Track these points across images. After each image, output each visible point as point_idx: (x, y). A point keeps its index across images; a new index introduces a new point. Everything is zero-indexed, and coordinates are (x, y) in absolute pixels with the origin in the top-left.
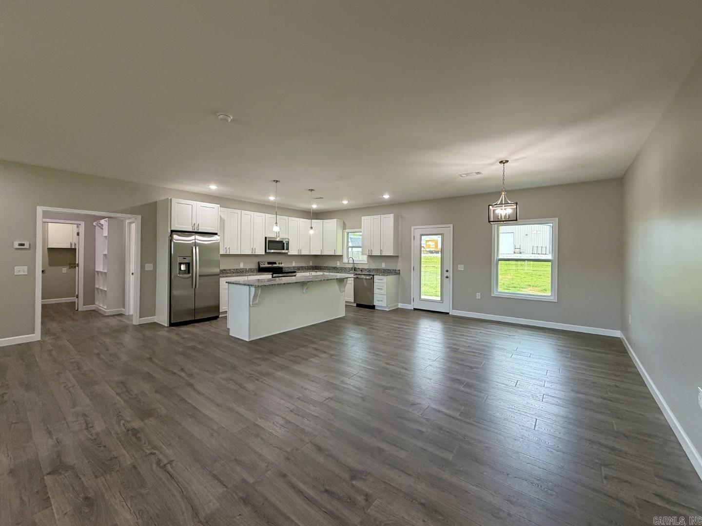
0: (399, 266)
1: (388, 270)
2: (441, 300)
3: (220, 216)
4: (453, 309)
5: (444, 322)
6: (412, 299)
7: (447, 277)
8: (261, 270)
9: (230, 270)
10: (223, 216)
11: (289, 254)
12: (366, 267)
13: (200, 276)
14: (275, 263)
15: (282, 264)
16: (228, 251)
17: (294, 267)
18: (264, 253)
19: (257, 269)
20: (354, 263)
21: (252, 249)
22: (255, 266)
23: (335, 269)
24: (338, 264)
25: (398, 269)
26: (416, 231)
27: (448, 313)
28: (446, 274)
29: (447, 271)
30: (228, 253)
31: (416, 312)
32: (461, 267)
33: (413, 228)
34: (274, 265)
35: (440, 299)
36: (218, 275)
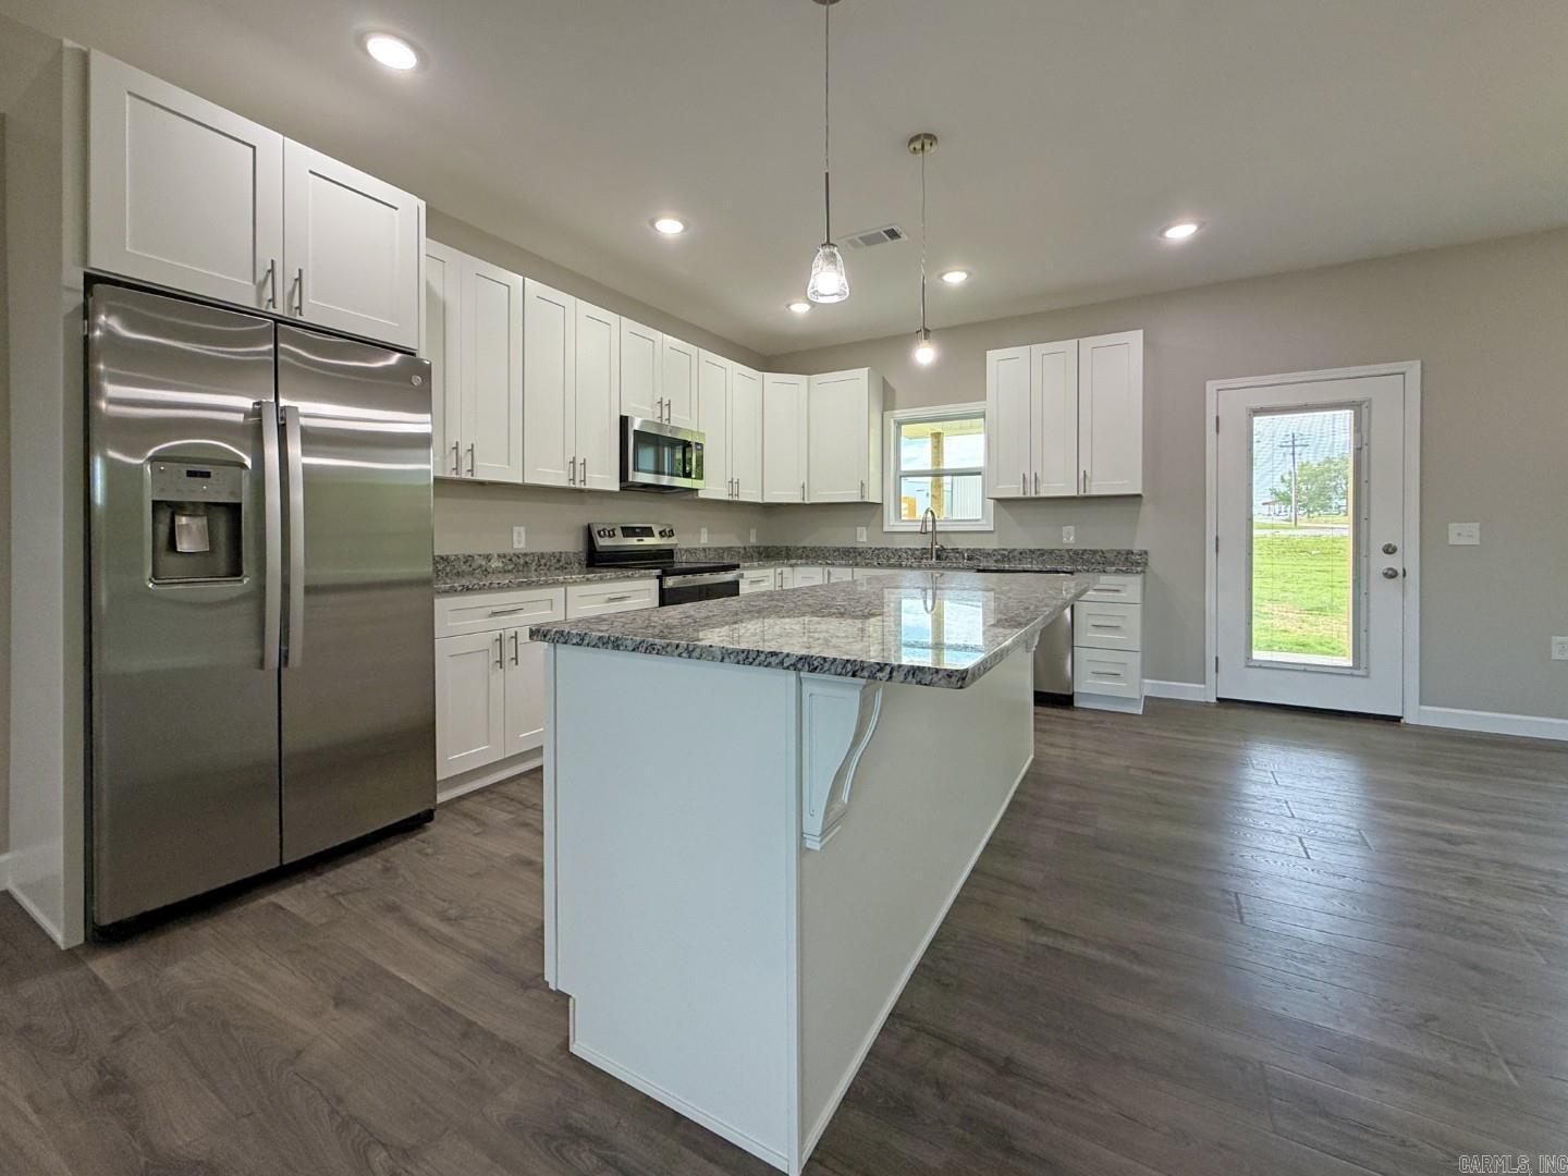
0: (1143, 536)
1: (1095, 552)
2: (1356, 666)
3: (427, 283)
4: (1421, 703)
5: (1369, 756)
6: (1211, 664)
7: (1391, 574)
8: (598, 560)
9: (468, 559)
10: (438, 288)
11: (701, 495)
12: (991, 544)
13: (310, 590)
14: (648, 532)
15: (671, 533)
16: (466, 465)
17: (704, 549)
18: (616, 487)
19: (583, 557)
20: (935, 533)
21: (573, 462)
22: (572, 545)
23: (852, 556)
24: (863, 537)
25: (1137, 547)
26: (1223, 398)
27: (1397, 719)
28: (1382, 562)
29: (1389, 550)
30: (466, 476)
31: (1233, 712)
32: (1463, 534)
33: (1211, 386)
34: (648, 541)
35: (1350, 664)
36: (427, 582)
